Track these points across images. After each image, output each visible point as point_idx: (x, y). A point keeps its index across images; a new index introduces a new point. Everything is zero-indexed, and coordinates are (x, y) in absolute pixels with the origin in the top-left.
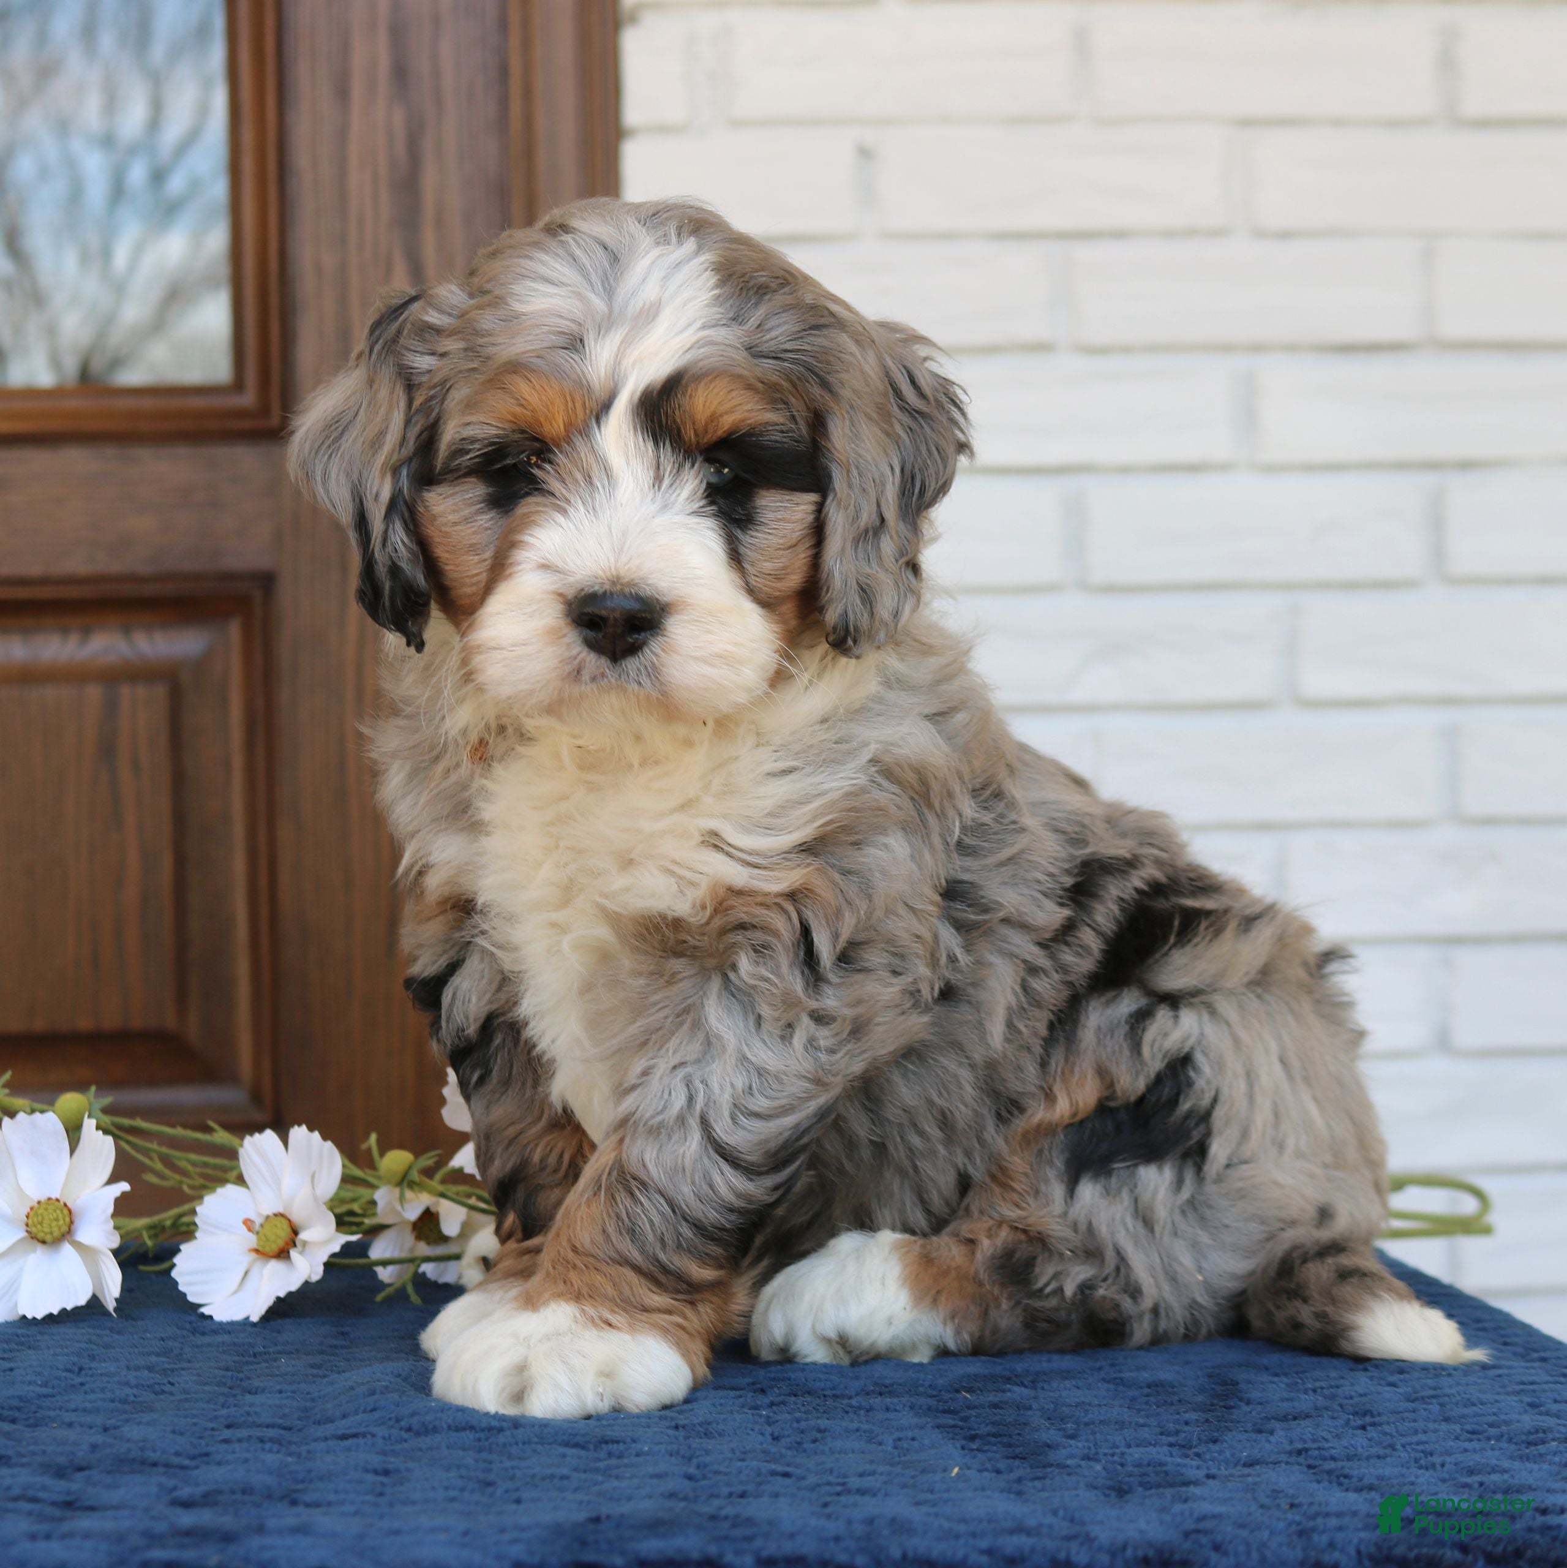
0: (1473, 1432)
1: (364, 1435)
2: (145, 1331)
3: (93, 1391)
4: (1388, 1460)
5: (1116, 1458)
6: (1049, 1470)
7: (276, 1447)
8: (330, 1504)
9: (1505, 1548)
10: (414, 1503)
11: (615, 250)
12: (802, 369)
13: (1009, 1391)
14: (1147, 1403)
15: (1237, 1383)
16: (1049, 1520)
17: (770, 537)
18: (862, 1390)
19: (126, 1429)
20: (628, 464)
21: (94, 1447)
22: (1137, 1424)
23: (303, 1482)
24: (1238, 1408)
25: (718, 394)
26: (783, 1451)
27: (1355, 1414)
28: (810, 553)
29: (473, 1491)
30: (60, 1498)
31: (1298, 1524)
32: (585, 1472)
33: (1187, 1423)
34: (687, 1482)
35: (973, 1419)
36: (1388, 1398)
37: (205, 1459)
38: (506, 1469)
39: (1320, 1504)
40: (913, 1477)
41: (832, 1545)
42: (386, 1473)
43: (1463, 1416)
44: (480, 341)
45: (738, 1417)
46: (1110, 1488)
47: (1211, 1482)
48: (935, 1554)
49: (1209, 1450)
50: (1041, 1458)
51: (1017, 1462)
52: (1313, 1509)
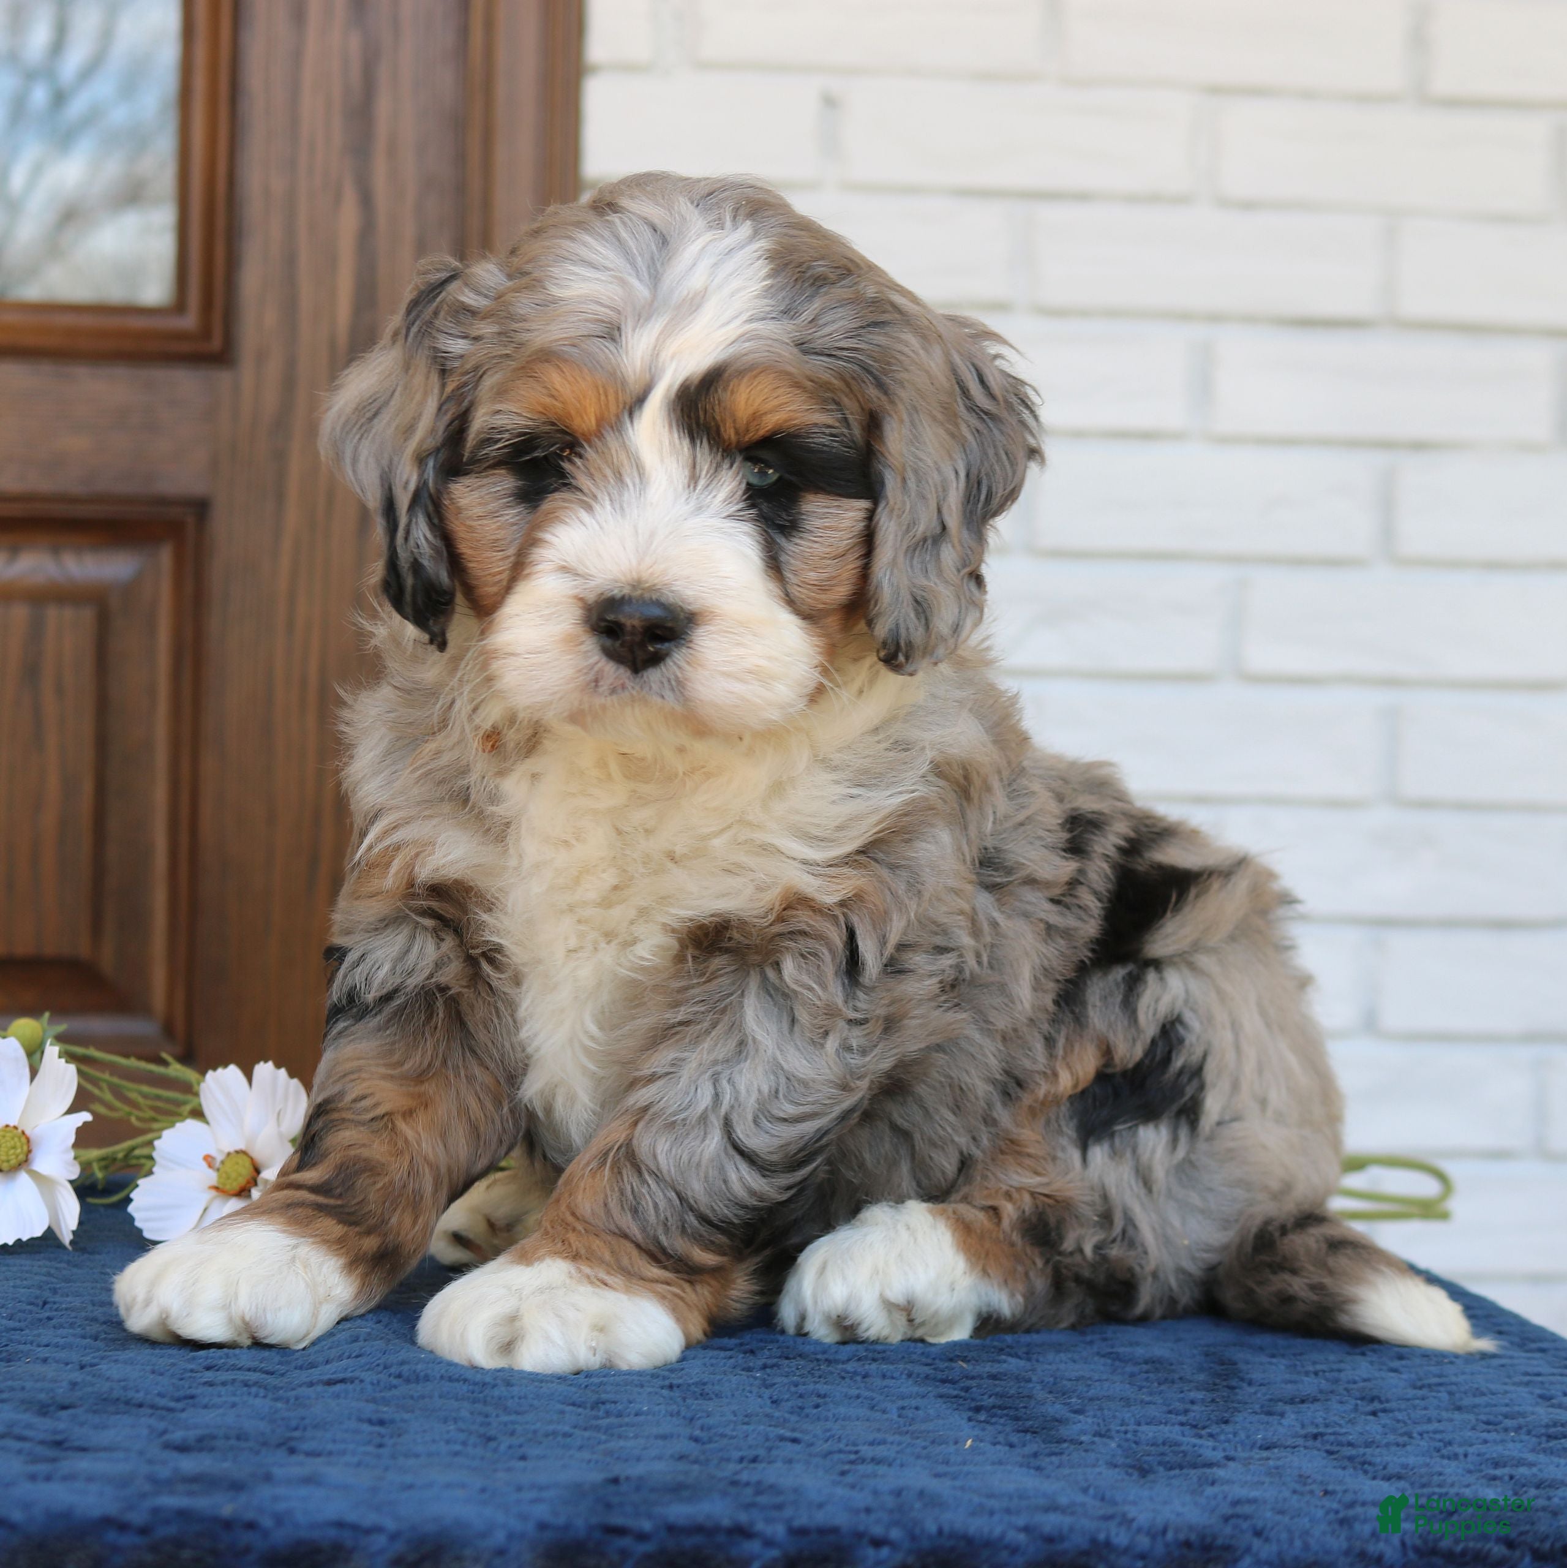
0: (1488, 1423)
1: (352, 1381)
2: (103, 1266)
3: (61, 1326)
4: (1409, 1448)
5: (1129, 1436)
6: (1065, 1445)
7: (262, 1392)
8: (330, 1453)
9: (1552, 1545)
10: (417, 1456)
11: (665, 232)
12: (856, 368)
13: (1005, 1362)
14: (1147, 1379)
15: (1235, 1364)
16: (1080, 1498)
17: (816, 545)
18: (855, 1356)
19: (103, 1367)
20: (662, 461)
21: (74, 1385)
22: (1142, 1401)
23: (296, 1429)
24: (1241, 1388)
25: (762, 390)
26: (787, 1416)
27: (1362, 1399)
28: (859, 563)
29: (475, 1446)
30: (50, 1437)
31: (1337, 1512)
32: (585, 1429)
33: (1193, 1402)
34: (693, 1444)
35: (974, 1389)
36: (1394, 1384)
37: (191, 1401)
38: (506, 1424)
39: (1355, 1493)
40: (925, 1448)
41: (863, 1516)
42: (381, 1423)
43: (1475, 1406)
44: (515, 326)
45: (734, 1379)
46: (1133, 1467)
47: (1231, 1464)
48: (972, 1530)
49: (1222, 1431)
50: (1053, 1432)
51: (1029, 1436)
52: (1349, 1498)
